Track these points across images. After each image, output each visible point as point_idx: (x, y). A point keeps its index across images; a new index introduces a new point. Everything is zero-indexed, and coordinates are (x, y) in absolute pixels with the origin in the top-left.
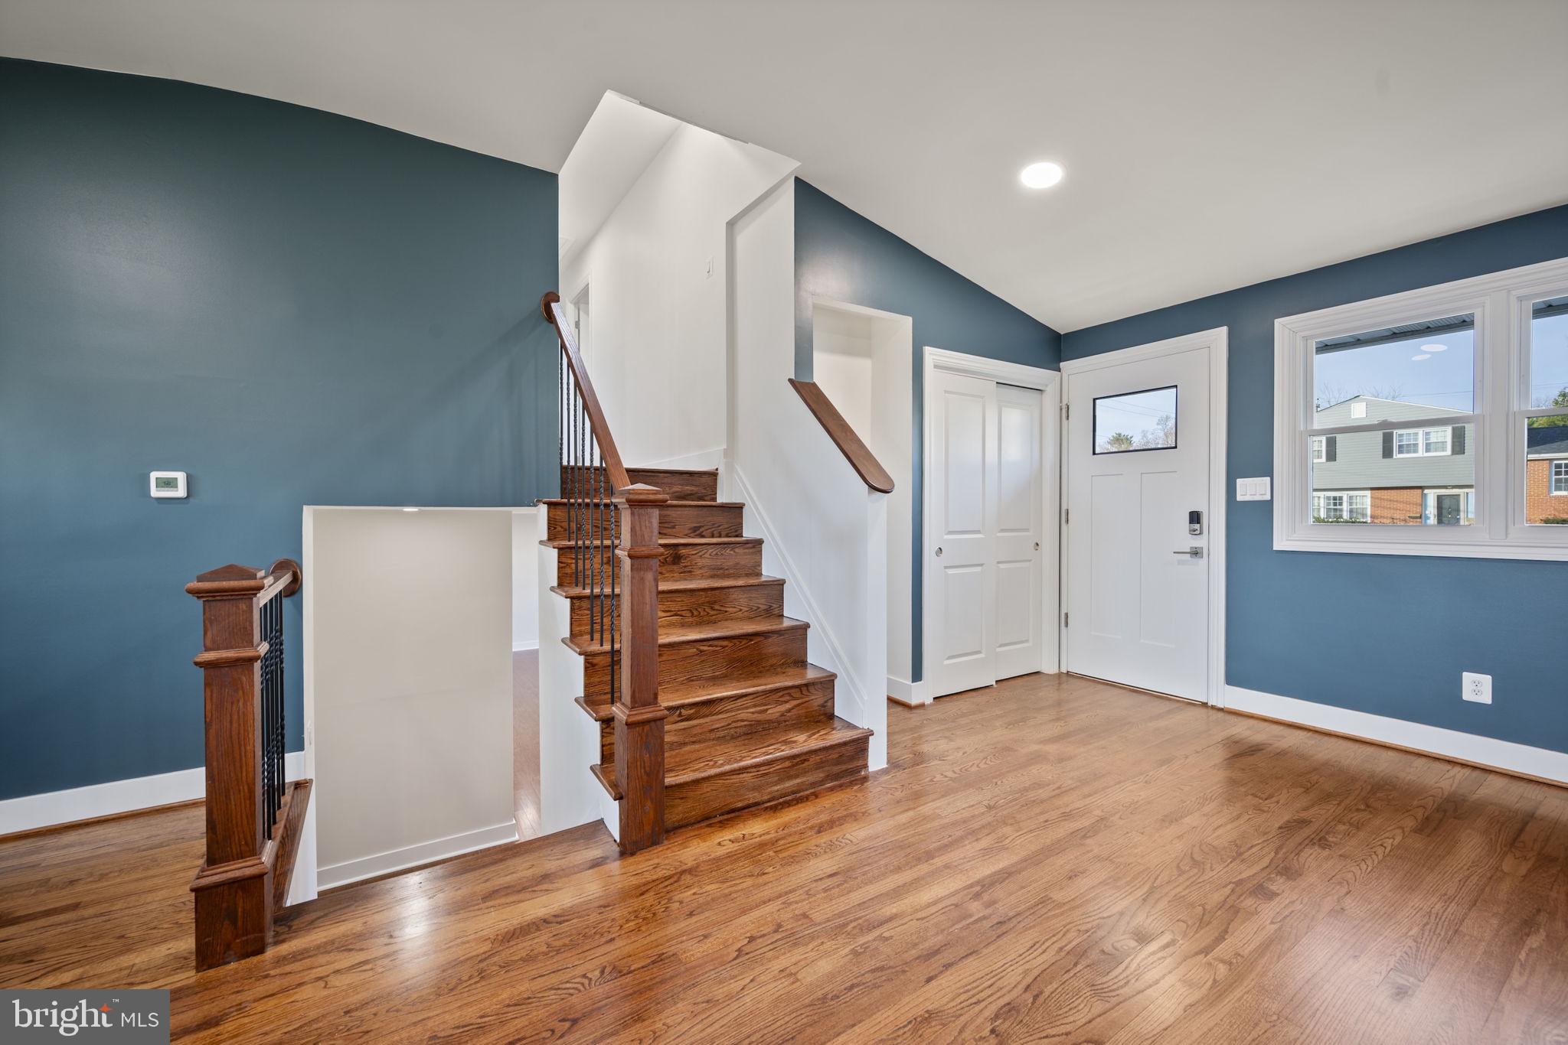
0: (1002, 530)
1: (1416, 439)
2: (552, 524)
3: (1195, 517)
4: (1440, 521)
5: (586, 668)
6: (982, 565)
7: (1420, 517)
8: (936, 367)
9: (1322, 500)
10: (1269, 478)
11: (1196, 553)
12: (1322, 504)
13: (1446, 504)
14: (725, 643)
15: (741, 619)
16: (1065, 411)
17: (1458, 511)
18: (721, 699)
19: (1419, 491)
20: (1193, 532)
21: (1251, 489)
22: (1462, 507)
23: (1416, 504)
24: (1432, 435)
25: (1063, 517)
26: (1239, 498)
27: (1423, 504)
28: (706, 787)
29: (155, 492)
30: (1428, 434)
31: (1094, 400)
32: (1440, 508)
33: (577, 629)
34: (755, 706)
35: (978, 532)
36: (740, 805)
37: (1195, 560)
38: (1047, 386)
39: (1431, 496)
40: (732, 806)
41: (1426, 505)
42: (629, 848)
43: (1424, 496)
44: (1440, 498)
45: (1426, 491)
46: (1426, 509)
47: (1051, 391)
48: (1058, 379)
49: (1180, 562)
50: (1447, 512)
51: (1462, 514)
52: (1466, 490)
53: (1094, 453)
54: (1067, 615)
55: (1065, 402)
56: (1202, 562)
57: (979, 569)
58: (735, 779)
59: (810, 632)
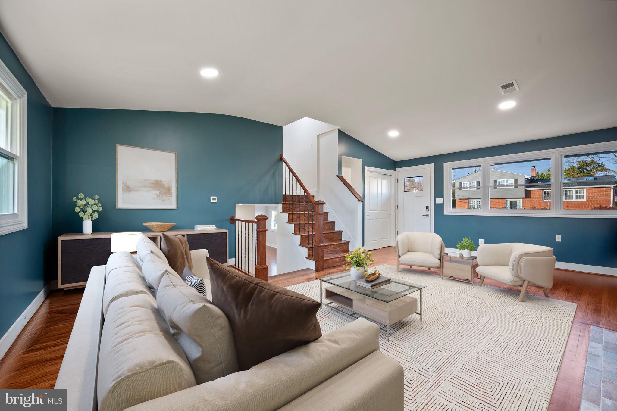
0: (382, 210)
1: (504, 183)
2: (283, 208)
3: (427, 207)
4: (511, 208)
5: (301, 238)
6: (377, 219)
7: (506, 208)
8: (367, 171)
9: (475, 202)
10: (443, 199)
11: (427, 215)
12: (475, 203)
13: (513, 204)
14: (326, 234)
15: (326, 230)
16: (397, 181)
17: (517, 206)
18: (328, 245)
19: (505, 199)
20: (427, 210)
21: (439, 201)
22: (518, 205)
23: (504, 203)
24: (509, 181)
25: (397, 207)
26: (437, 203)
27: (506, 204)
28: (329, 261)
29: (212, 201)
30: (507, 181)
31: (404, 178)
32: (511, 205)
33: (295, 231)
34: (335, 247)
35: (377, 211)
36: (335, 265)
37: (428, 217)
38: (392, 174)
39: (509, 201)
40: (334, 266)
41: (507, 204)
42: (317, 270)
43: (506, 201)
44: (511, 202)
45: (507, 199)
46: (507, 205)
47: (393, 175)
48: (395, 172)
49: (424, 218)
50: (514, 206)
51: (518, 207)
52: (519, 199)
53: (404, 191)
54: (397, 232)
55: (397, 178)
56: (429, 218)
57: (377, 220)
58: (334, 260)
59: (342, 233)
